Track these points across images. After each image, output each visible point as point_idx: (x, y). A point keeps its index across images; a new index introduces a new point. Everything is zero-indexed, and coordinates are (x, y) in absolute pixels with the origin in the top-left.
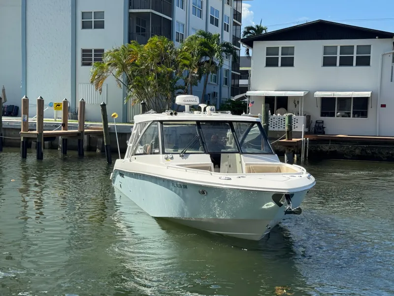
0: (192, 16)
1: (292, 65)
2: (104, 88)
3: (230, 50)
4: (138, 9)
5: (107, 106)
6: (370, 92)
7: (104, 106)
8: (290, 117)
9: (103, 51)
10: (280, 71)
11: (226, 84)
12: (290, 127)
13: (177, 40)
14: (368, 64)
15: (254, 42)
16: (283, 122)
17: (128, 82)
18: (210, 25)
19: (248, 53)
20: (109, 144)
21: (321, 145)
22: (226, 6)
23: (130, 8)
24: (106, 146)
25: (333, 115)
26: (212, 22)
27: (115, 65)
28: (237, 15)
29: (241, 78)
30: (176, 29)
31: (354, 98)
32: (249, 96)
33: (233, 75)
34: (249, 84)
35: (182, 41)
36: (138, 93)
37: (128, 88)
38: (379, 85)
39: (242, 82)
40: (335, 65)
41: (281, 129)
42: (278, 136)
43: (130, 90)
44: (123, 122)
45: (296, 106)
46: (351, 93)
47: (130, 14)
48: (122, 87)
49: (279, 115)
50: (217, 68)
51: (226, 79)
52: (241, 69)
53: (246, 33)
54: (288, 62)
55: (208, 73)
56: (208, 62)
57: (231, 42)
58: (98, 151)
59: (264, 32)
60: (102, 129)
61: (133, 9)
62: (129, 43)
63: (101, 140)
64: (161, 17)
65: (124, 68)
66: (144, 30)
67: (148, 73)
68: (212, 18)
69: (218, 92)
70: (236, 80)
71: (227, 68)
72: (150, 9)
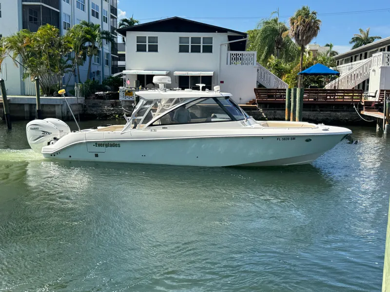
0: (76, 9)
1: (156, 51)
3: (109, 37)
4: (30, 2)
5: (5, 82)
6: (212, 72)
7: (2, 82)
10: (147, 55)
11: (107, 64)
13: (65, 28)
14: (211, 51)
15: (127, 32)
17: (24, 61)
18: (91, 17)
19: (124, 41)
20: (9, 113)
22: (104, 2)
24: (6, 114)
25: (187, 87)
26: (93, 15)
27: (11, 48)
28: (114, 10)
29: (119, 60)
30: (63, 19)
31: (202, 76)
32: (125, 75)
33: (113, 57)
34: (125, 65)
35: (69, 29)
36: (33, 71)
37: (24, 67)
38: (218, 65)
39: (120, 63)
40: (188, 52)
46: (200, 72)
47: (23, 6)
48: (19, 66)
50: (99, 51)
51: (107, 60)
52: (119, 53)
53: (120, 25)
54: (153, 49)
55: (91, 56)
56: (90, 46)
57: (110, 31)
59: (136, 24)
60: (2, 101)
64: (50, 9)
65: (19, 50)
66: (35, 20)
68: (93, 11)
69: (101, 70)
70: (115, 62)
71: (108, 52)
72: (40, 2)
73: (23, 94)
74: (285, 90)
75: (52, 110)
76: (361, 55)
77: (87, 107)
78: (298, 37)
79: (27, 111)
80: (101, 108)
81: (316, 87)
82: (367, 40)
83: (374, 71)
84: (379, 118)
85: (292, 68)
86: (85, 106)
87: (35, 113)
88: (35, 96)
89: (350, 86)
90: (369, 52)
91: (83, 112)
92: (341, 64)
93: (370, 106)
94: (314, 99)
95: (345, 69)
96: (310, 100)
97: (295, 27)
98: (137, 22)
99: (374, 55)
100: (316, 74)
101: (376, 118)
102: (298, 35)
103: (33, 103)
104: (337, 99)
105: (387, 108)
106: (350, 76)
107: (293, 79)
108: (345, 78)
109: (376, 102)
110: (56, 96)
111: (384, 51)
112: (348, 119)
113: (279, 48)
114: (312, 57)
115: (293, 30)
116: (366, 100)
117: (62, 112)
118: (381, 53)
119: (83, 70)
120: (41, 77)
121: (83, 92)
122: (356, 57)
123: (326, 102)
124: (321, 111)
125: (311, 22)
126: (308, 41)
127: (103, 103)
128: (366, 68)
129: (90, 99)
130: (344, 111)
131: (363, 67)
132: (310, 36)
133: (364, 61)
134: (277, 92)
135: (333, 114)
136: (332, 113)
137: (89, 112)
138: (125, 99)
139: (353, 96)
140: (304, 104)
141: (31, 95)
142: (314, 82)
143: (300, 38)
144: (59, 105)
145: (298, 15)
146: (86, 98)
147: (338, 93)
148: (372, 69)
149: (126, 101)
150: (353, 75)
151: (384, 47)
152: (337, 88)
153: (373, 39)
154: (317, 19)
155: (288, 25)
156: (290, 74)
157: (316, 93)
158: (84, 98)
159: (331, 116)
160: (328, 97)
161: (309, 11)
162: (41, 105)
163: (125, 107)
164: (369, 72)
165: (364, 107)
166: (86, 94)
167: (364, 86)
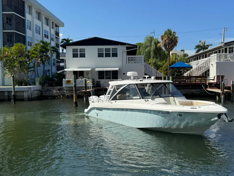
0: (35, 33)
1: (84, 57)
3: (55, 50)
4: (8, 30)
6: (118, 68)
8: (85, 80)
10: (79, 60)
11: (54, 65)
12: (86, 84)
13: (29, 45)
14: (117, 56)
15: (67, 46)
16: (82, 82)
17: (4, 65)
19: (63, 50)
21: (99, 92)
22: (51, 29)
23: (3, 30)
25: (103, 78)
26: (45, 37)
28: (57, 34)
29: (60, 62)
30: (28, 40)
31: (112, 71)
32: (66, 71)
33: (57, 62)
34: (65, 65)
35: (31, 46)
36: (9, 71)
38: (122, 64)
39: (62, 64)
40: (103, 57)
41: (82, 86)
42: (80, 89)
43: (5, 70)
44: (3, 86)
45: (87, 75)
46: (111, 69)
47: (4, 33)
49: (80, 79)
50: (49, 58)
51: (54, 63)
52: (61, 58)
53: (61, 43)
54: (83, 56)
55: (45, 61)
56: (45, 55)
57: (55, 46)
59: (71, 42)
61: (5, 30)
62: (4, 46)
64: (20, 34)
66: (11, 41)
68: (45, 35)
69: (50, 69)
70: (59, 64)
71: (54, 58)
72: (14, 30)
73: (3, 85)
74: (162, 77)
75: (22, 94)
76: (203, 56)
77: (43, 91)
78: (166, 47)
79: (6, 96)
80: (51, 92)
81: (179, 75)
82: (205, 47)
83: (212, 65)
84: (218, 92)
85: (163, 64)
86: (42, 91)
87: (11, 96)
88: (12, 86)
89: (199, 73)
90: (207, 54)
91: (41, 94)
92: (192, 61)
93: (212, 85)
94: (179, 82)
95: (194, 64)
96: (176, 83)
97: (164, 41)
98: (72, 40)
99: (211, 56)
100: (177, 68)
101: (216, 92)
102: (166, 45)
103: (10, 90)
104: (192, 82)
105: (223, 86)
106: (198, 68)
107: (164, 70)
108: (195, 69)
109: (215, 83)
110: (24, 86)
111: (217, 53)
112: (199, 93)
113: (156, 53)
114: (174, 58)
115: (163, 43)
116: (209, 82)
117: (28, 95)
119: (40, 69)
120: (15, 75)
121: (41, 82)
122: (200, 57)
123: (186, 84)
124: (183, 89)
125: (173, 38)
126: (172, 49)
127: (53, 89)
128: (207, 63)
129: (45, 86)
130: (196, 89)
131: (205, 62)
132: (173, 46)
133: (205, 59)
135: (190, 91)
136: (190, 90)
137: (44, 95)
139: (201, 80)
141: (9, 86)
142: (177, 72)
143: (167, 47)
144: (26, 91)
145: (165, 34)
147: (192, 78)
148: (211, 64)
149: (67, 87)
150: (200, 67)
151: (217, 50)
152: (191, 76)
153: (208, 46)
154: (176, 36)
155: (160, 40)
156: (162, 68)
157: (180, 79)
158: (41, 86)
159: (189, 92)
160: (187, 81)
161: (171, 32)
162: (15, 92)
163: (66, 90)
164: (209, 66)
165: (208, 86)
166: (42, 84)
167: (207, 74)
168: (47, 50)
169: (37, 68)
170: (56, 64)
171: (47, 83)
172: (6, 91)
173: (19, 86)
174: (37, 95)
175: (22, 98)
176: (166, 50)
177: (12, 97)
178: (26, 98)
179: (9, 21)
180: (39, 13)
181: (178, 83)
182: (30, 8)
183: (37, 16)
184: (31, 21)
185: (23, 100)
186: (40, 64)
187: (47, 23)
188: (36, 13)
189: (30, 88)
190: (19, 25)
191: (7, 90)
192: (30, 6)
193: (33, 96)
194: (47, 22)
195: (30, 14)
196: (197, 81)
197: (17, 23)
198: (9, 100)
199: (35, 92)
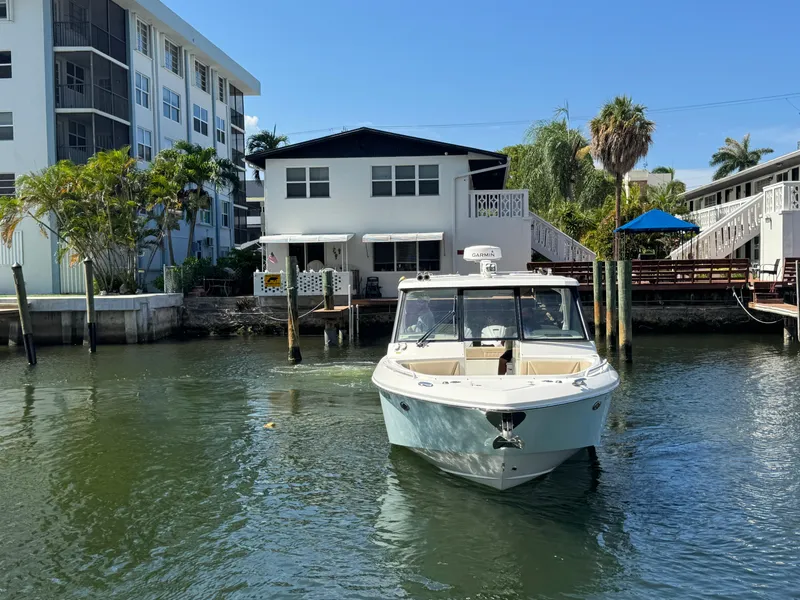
0: (163, 118)
1: (326, 194)
2: (16, 237)
3: (229, 173)
4: (71, 107)
5: (23, 269)
6: (441, 234)
7: (18, 270)
8: (329, 275)
9: (12, 176)
10: (308, 203)
11: (226, 225)
12: (330, 289)
13: (141, 157)
14: (436, 192)
15: (267, 161)
16: (319, 282)
17: (60, 224)
18: (193, 132)
19: (257, 176)
20: (31, 332)
21: (377, 314)
22: (218, 103)
23: (57, 107)
24: (26, 336)
25: (390, 268)
26: (197, 129)
27: (35, 199)
28: (237, 118)
29: (248, 214)
30: (138, 139)
31: (419, 242)
32: (264, 244)
33: (238, 212)
34: (263, 223)
35: (149, 158)
37: (59, 236)
38: (453, 221)
39: (252, 221)
40: (390, 194)
41: (317, 293)
42: (313, 303)
43: (64, 239)
44: (54, 293)
45: (336, 256)
46: (415, 235)
47: (58, 116)
48: (49, 236)
49: (311, 271)
50: (209, 200)
51: (226, 216)
52: (248, 200)
54: (321, 191)
55: (196, 209)
56: (195, 191)
57: (230, 158)
58: (11, 343)
59: (281, 145)
60: (16, 307)
61: (63, 107)
63: (16, 325)
64: (111, 120)
65: (51, 203)
66: (82, 142)
67: (94, 212)
68: (197, 122)
69: (214, 237)
70: (242, 219)
71: (227, 200)
72: (91, 107)
73: (57, 290)
74: (591, 264)
75: (118, 321)
76: (738, 189)
77: (188, 312)
78: (609, 159)
79: (66, 326)
80: (215, 314)
81: (653, 257)
82: (745, 160)
83: (769, 220)
84: (787, 317)
85: (599, 218)
86: (184, 310)
87: (83, 328)
88: (84, 294)
89: (722, 251)
90: (753, 182)
91: (180, 322)
92: (699, 208)
93: (768, 291)
94: (651, 281)
95: (706, 218)
96: (642, 282)
97: (602, 138)
98: (284, 140)
99: (765, 189)
100: (648, 231)
101: (781, 316)
102: (609, 154)
103: (79, 309)
104: (697, 279)
106: (719, 233)
107: (602, 241)
108: (708, 237)
109: (778, 283)
110: (125, 294)
111: (786, 179)
112: (724, 320)
114: (639, 194)
115: (598, 145)
116: (757, 280)
117: (138, 325)
118: (781, 184)
119: (180, 238)
120: (95, 257)
121: (180, 281)
122: (727, 192)
123: (676, 288)
124: (666, 304)
125: (634, 127)
126: (628, 165)
127: (220, 303)
128: (752, 215)
129: (194, 295)
130: (715, 304)
131: (745, 212)
132: (633, 155)
133: (746, 201)
134: (576, 270)
135: (692, 310)
136: (690, 308)
137: (193, 322)
138: (266, 294)
139: (730, 272)
140: (633, 292)
141: (75, 294)
142: (646, 246)
143: (613, 160)
144: (132, 311)
145: (608, 113)
146: (186, 295)
147: (698, 267)
148: (765, 217)
149: (267, 298)
150: (725, 229)
151: (786, 171)
152: (695, 258)
153: (757, 155)
154: (646, 120)
155: (587, 134)
156: (595, 232)
157: (653, 269)
158: (182, 295)
159: (687, 315)
160: (679, 276)
161: (628, 107)
162: (95, 314)
163: (265, 309)
164: (759, 224)
165: (755, 295)
166: (185, 287)
167: (750, 251)
168: (202, 174)
169: (170, 234)
170: (233, 220)
171: (201, 283)
172: (64, 312)
173: (107, 295)
174: (168, 325)
175: (119, 333)
176: (610, 171)
177: (86, 332)
178: (132, 336)
179: (75, 77)
180: (176, 48)
181: (648, 282)
182: (145, 34)
183: (171, 57)
184: (149, 75)
185: (120, 341)
186: (180, 221)
187: (204, 84)
188: (167, 49)
189: (146, 302)
190: (110, 89)
191: (67, 309)
192: (145, 27)
193: (154, 329)
194: (204, 79)
195: (145, 52)
196: (714, 276)
197: (101, 82)
198: (76, 341)
199: (162, 315)
